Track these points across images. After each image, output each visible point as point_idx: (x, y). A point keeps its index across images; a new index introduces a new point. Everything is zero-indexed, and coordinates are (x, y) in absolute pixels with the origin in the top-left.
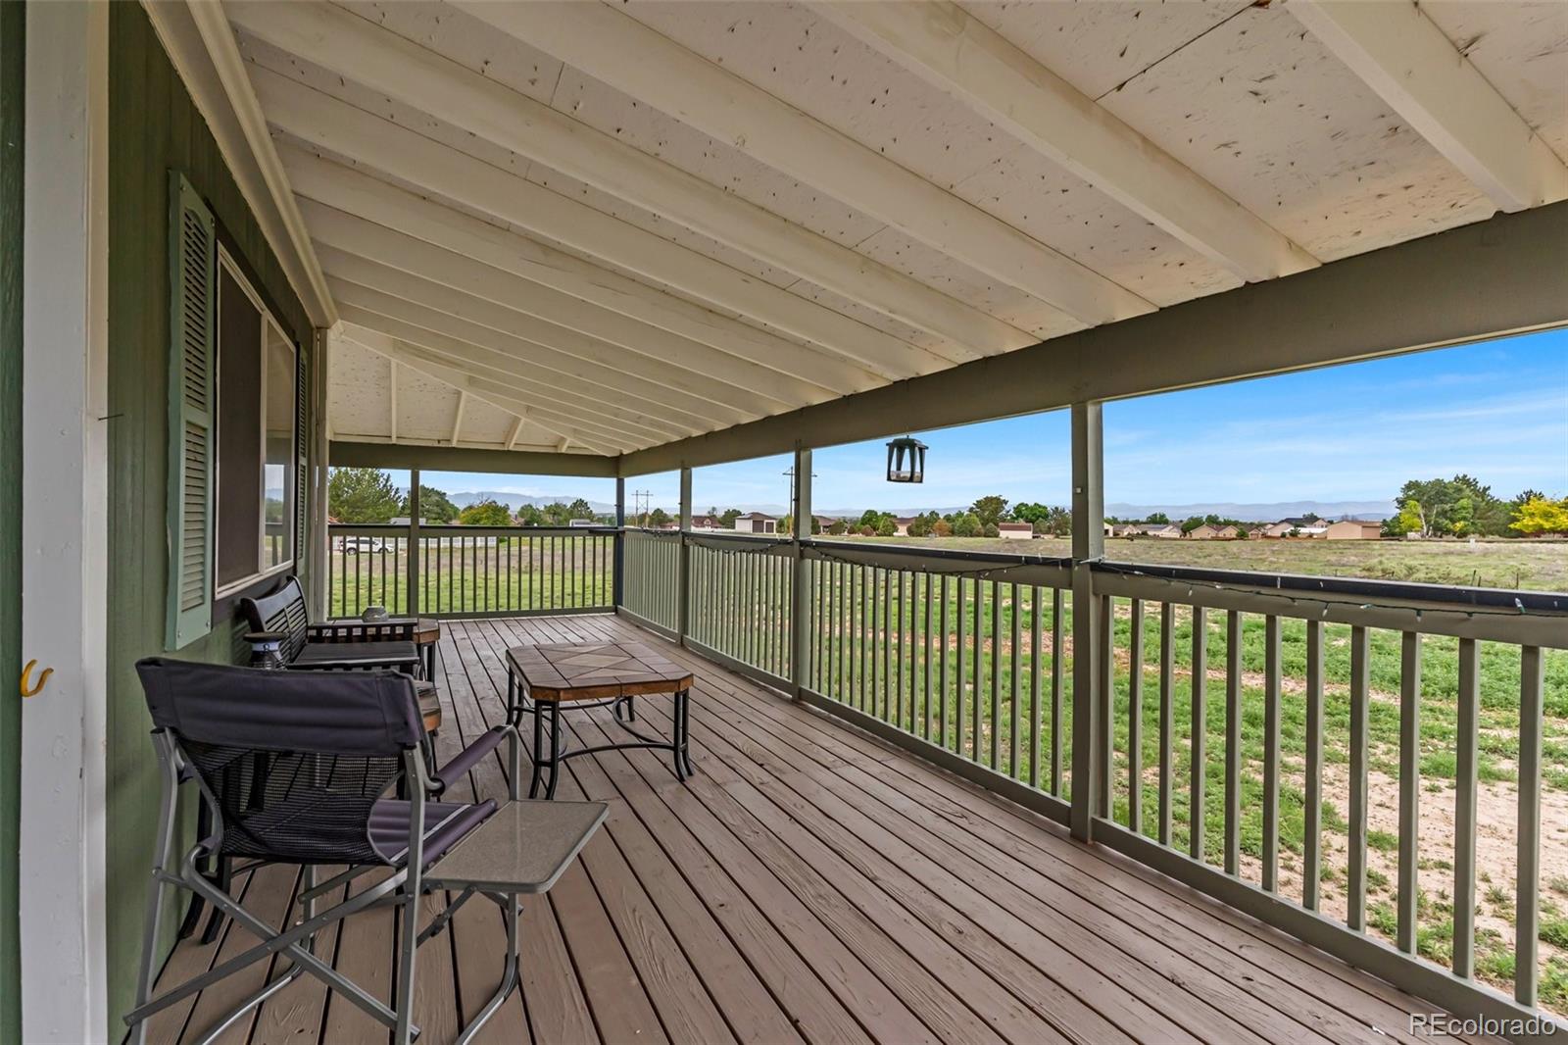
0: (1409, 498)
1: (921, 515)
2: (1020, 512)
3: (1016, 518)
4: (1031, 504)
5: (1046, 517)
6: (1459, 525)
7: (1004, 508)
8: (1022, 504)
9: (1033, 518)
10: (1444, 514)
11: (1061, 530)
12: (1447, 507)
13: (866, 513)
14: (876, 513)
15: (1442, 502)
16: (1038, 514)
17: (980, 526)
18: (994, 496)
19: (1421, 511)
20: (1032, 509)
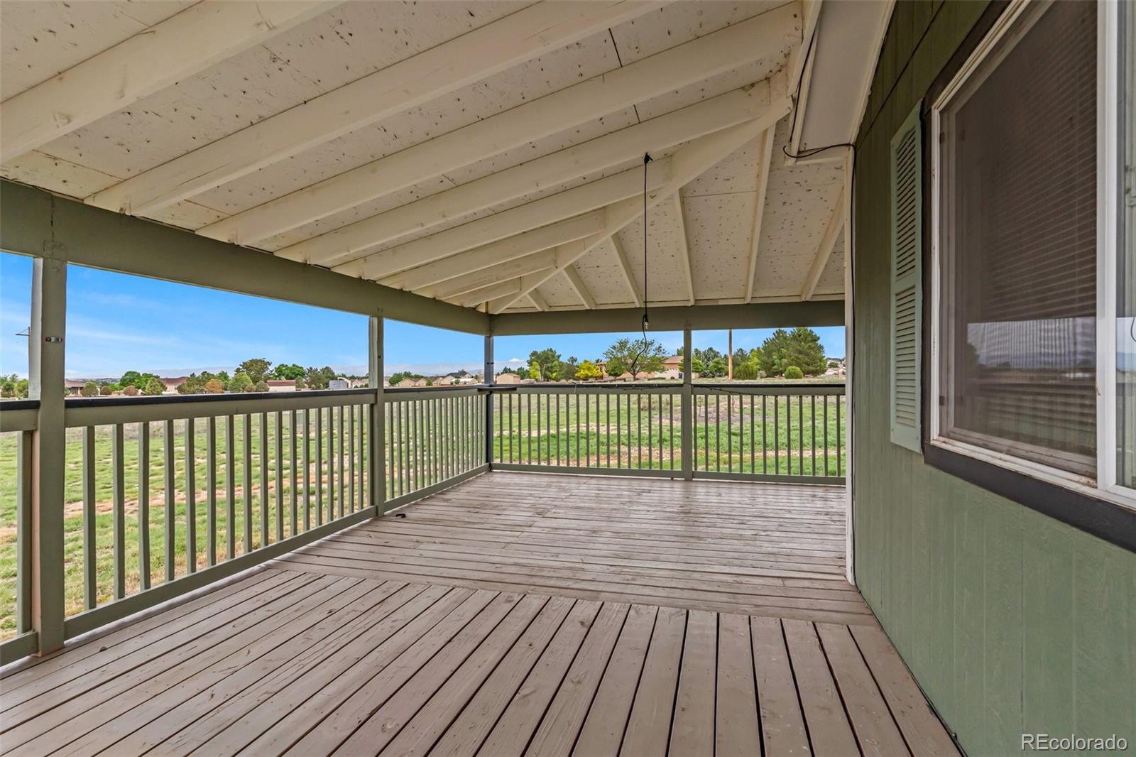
0: (534, 360)
1: (193, 375)
2: (281, 371)
3: (279, 376)
4: (290, 365)
5: (303, 375)
6: (554, 374)
7: (268, 368)
8: (282, 365)
9: (293, 376)
10: (547, 369)
11: (315, 385)
12: (549, 365)
13: (126, 375)
14: (139, 374)
15: (547, 363)
16: (297, 372)
17: (252, 384)
18: (259, 358)
19: (538, 367)
20: (291, 369)
